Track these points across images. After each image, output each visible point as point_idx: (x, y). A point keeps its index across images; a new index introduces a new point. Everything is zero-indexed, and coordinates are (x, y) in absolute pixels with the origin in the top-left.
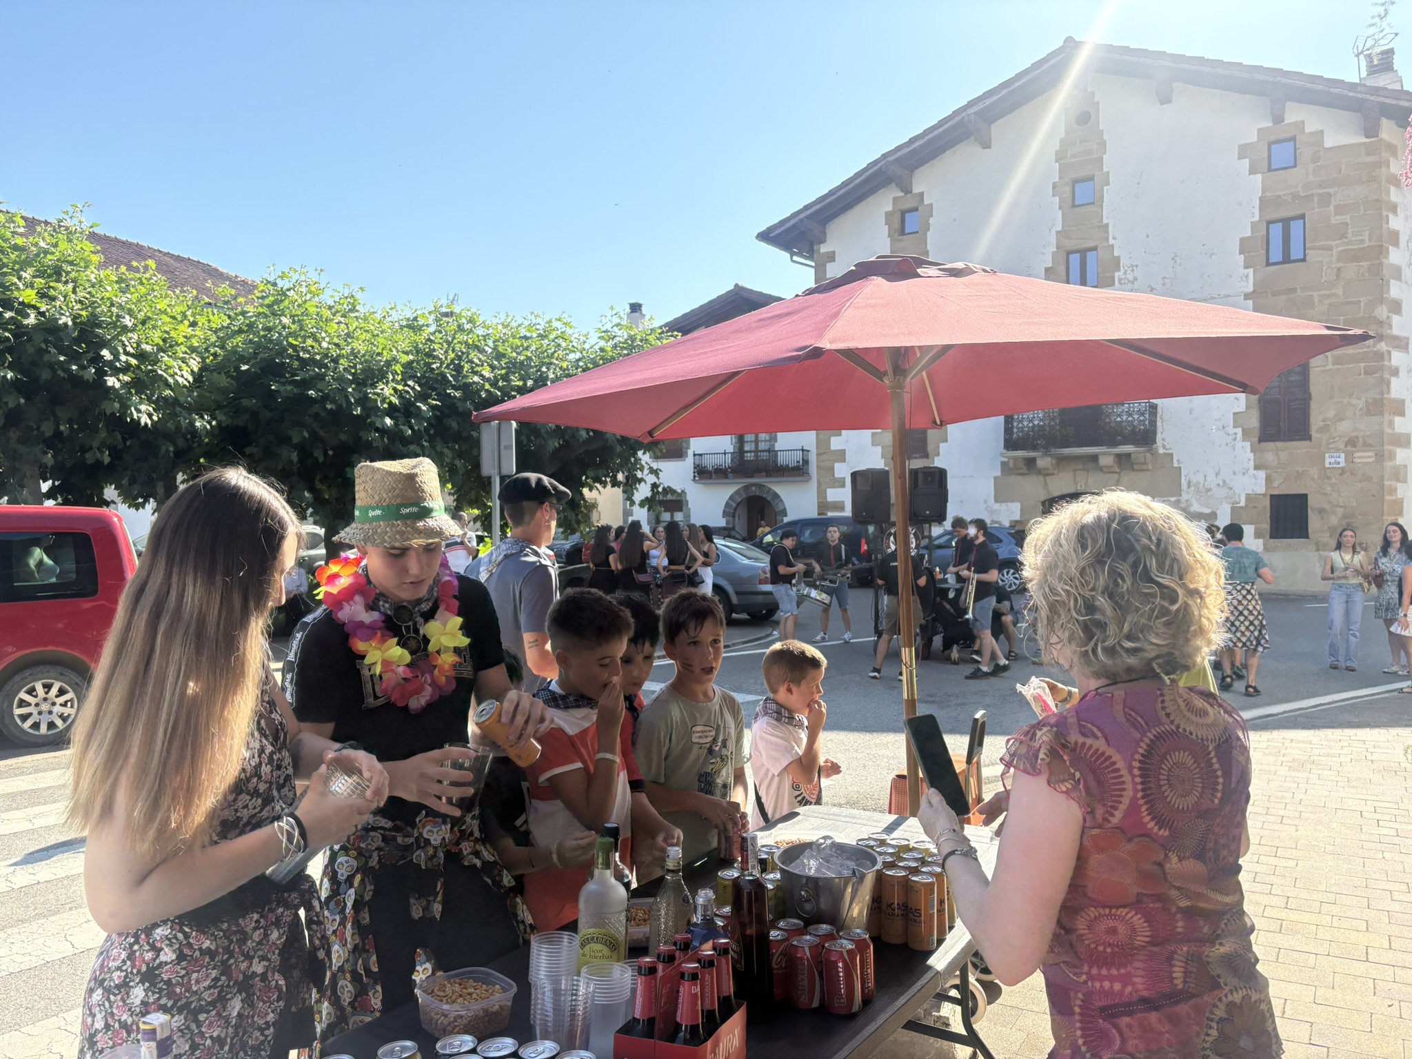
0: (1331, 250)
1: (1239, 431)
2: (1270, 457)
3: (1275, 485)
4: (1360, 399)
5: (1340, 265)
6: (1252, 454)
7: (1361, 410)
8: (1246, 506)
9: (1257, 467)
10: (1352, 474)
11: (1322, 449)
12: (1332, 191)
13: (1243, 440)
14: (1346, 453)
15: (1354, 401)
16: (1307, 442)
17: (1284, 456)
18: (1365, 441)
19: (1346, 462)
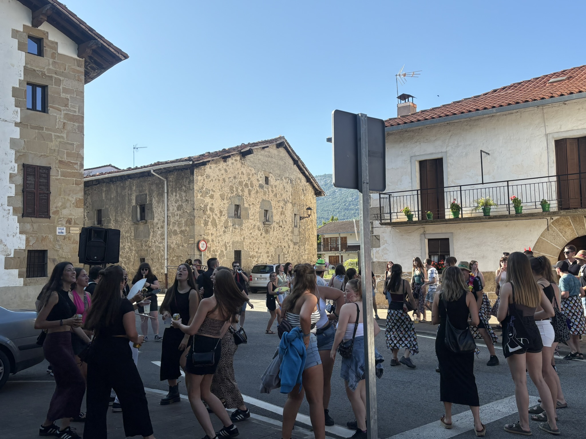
0: (61, 111)
1: (11, 208)
2: (28, 226)
3: (31, 244)
4: (73, 198)
5: (65, 121)
6: (18, 224)
7: (73, 204)
8: (14, 257)
9: (21, 233)
10: (69, 240)
11: (55, 224)
12: (62, 78)
13: (13, 215)
14: (67, 227)
15: (70, 199)
16: (47, 220)
17: (36, 226)
18: (75, 221)
19: (66, 233)
